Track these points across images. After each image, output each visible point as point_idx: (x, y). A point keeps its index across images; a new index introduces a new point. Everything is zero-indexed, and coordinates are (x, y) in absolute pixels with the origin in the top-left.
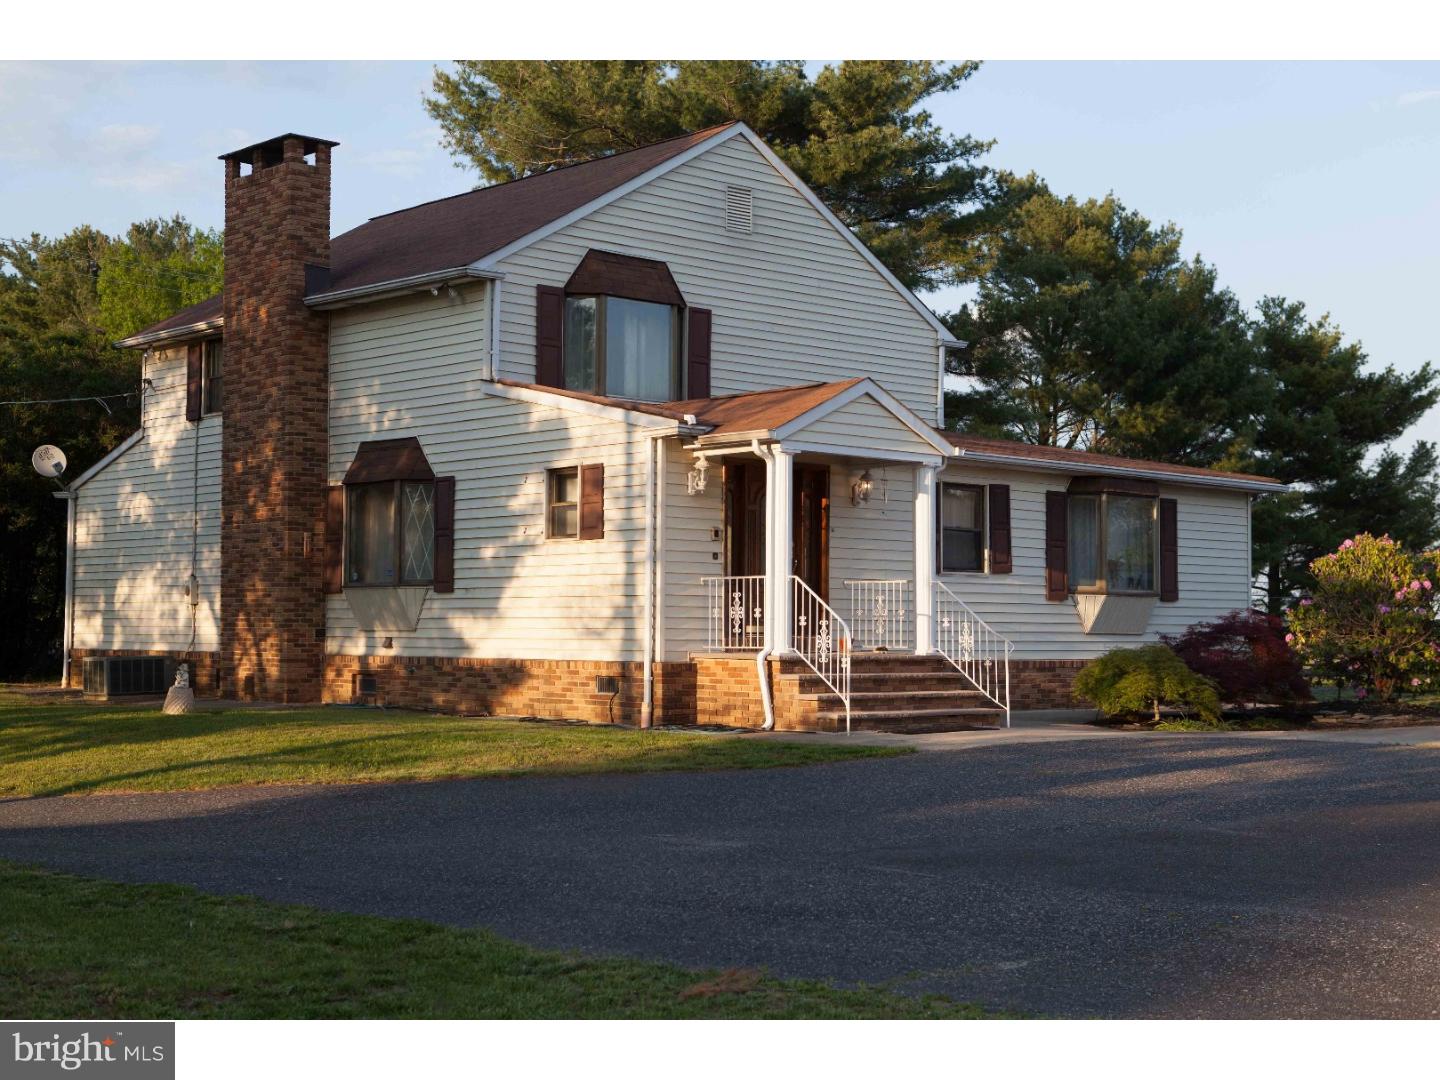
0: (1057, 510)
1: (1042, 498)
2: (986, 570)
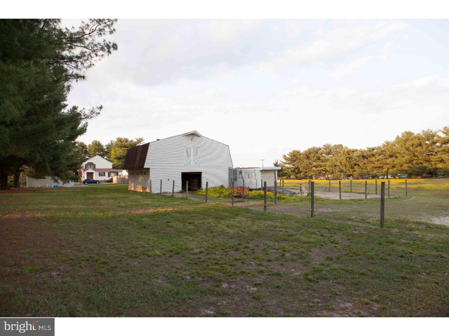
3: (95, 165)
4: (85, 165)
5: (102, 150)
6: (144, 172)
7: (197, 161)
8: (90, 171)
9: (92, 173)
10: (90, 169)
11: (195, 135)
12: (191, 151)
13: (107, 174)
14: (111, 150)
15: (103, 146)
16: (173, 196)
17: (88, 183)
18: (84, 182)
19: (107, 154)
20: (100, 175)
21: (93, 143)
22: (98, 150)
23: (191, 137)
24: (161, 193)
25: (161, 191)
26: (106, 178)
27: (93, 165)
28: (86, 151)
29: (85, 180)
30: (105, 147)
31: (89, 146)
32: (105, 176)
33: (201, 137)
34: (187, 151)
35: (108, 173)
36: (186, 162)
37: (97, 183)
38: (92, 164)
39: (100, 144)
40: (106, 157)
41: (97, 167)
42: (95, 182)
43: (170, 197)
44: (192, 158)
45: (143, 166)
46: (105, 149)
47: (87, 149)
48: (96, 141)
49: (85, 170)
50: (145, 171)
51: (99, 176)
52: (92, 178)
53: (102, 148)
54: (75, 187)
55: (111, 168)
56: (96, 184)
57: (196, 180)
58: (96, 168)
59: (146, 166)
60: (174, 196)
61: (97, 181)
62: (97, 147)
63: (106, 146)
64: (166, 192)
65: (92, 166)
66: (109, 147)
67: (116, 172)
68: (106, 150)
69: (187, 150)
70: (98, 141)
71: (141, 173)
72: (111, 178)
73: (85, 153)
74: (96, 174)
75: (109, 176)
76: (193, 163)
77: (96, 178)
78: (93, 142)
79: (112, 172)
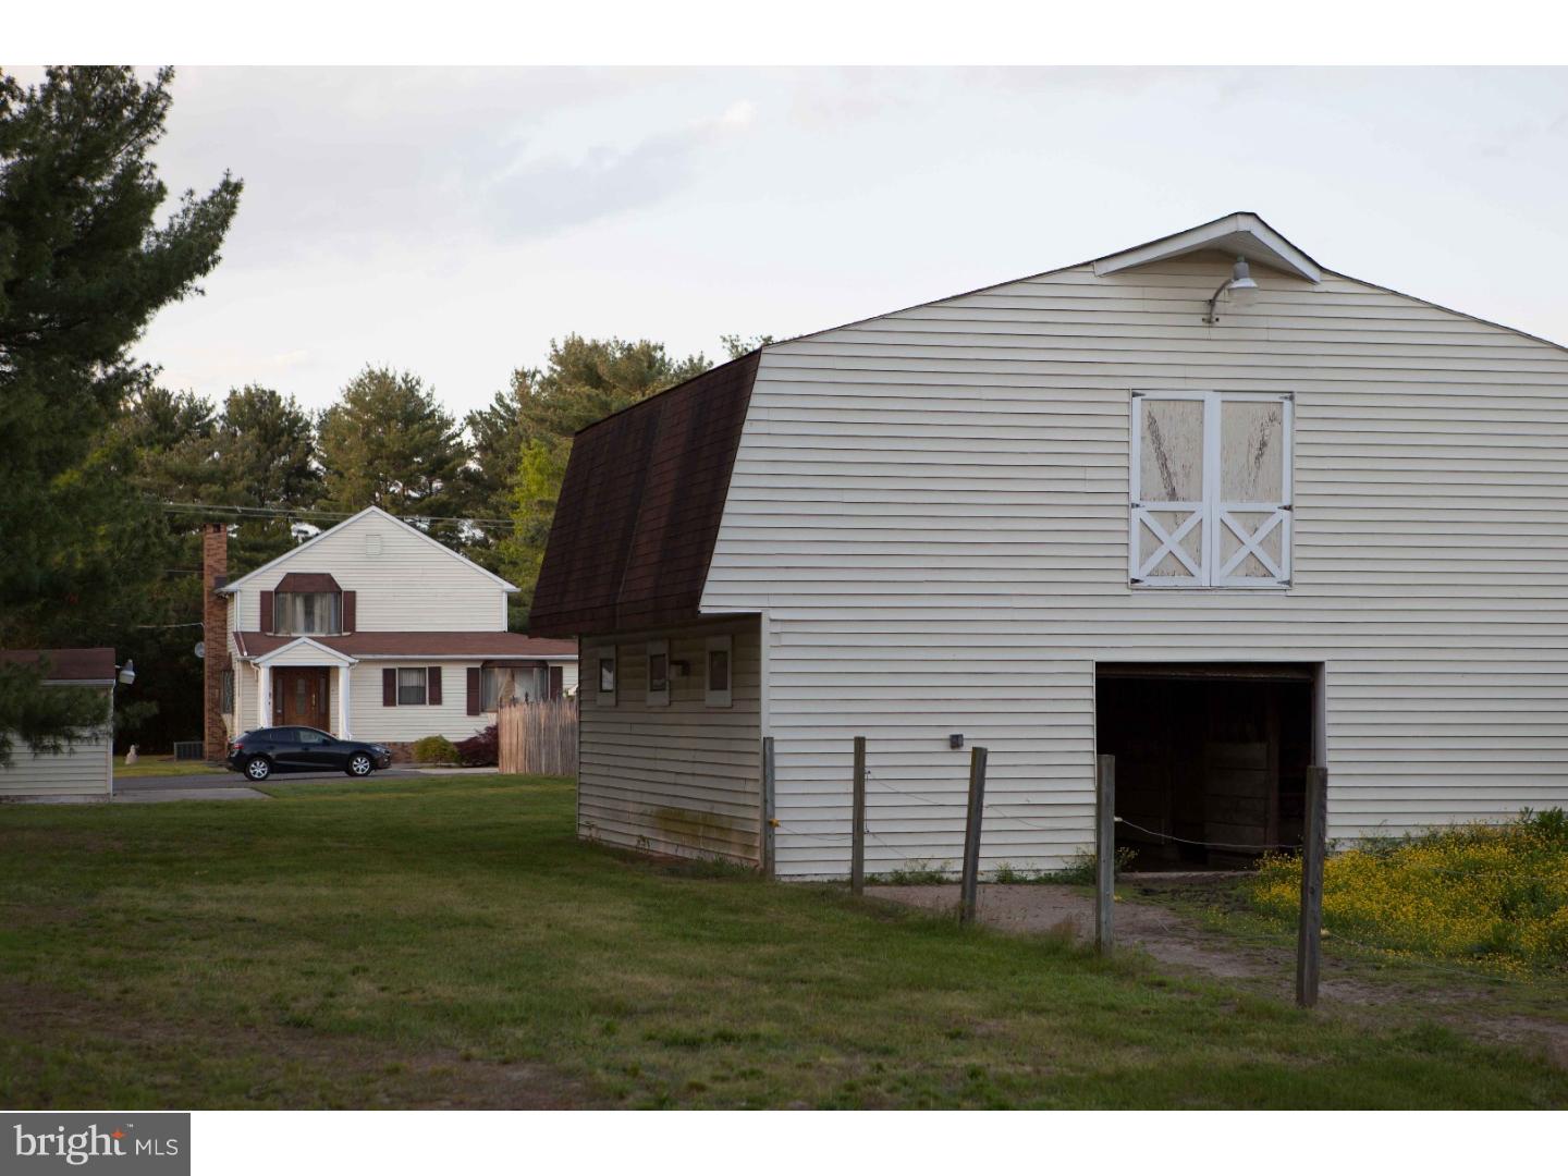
0: (474, 678)
1: (465, 671)
2: (427, 702)
3: (351, 596)
4: (265, 596)
5: (443, 461)
6: (713, 654)
7: (1272, 542)
8: (303, 652)
9: (321, 677)
10: (304, 638)
11: (1242, 266)
12: (1196, 442)
13: (455, 682)
14: (519, 460)
15: (447, 423)
16: (966, 911)
17: (275, 767)
18: (241, 763)
19: (484, 502)
20: (393, 694)
21: (355, 397)
22: (400, 463)
23: (1201, 286)
24: (857, 879)
25: (858, 860)
26: (452, 720)
27: (330, 598)
28: (302, 471)
29: (256, 737)
30: (468, 438)
31: (322, 426)
32: (436, 699)
33: (1312, 281)
34: (1157, 438)
35: (472, 674)
36: (1146, 554)
37: (361, 765)
38: (323, 593)
39: (421, 404)
40: (469, 530)
41: (366, 621)
42: (341, 758)
43: (931, 927)
44: (1212, 506)
45: (695, 596)
46: (468, 454)
47: (310, 450)
48: (381, 381)
49: (255, 644)
50: (723, 643)
51: (389, 701)
52: (323, 718)
53: (437, 444)
54: (118, 806)
55: (501, 624)
56: (352, 774)
57: (1258, 751)
58: (359, 628)
59: (716, 599)
60: (981, 917)
61: (362, 750)
62: (392, 435)
63: (471, 421)
64: (933, 867)
65: (322, 606)
66: (497, 430)
67: (543, 664)
68: (472, 465)
69: (1152, 422)
70: (397, 372)
71: (685, 667)
72: (487, 720)
73: (289, 489)
74: (353, 683)
75: (474, 708)
76: (1224, 561)
77: (351, 727)
78: (360, 384)
79: (503, 664)
